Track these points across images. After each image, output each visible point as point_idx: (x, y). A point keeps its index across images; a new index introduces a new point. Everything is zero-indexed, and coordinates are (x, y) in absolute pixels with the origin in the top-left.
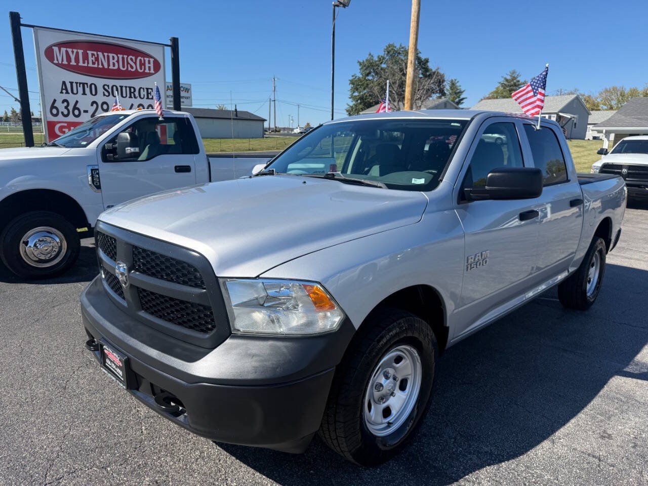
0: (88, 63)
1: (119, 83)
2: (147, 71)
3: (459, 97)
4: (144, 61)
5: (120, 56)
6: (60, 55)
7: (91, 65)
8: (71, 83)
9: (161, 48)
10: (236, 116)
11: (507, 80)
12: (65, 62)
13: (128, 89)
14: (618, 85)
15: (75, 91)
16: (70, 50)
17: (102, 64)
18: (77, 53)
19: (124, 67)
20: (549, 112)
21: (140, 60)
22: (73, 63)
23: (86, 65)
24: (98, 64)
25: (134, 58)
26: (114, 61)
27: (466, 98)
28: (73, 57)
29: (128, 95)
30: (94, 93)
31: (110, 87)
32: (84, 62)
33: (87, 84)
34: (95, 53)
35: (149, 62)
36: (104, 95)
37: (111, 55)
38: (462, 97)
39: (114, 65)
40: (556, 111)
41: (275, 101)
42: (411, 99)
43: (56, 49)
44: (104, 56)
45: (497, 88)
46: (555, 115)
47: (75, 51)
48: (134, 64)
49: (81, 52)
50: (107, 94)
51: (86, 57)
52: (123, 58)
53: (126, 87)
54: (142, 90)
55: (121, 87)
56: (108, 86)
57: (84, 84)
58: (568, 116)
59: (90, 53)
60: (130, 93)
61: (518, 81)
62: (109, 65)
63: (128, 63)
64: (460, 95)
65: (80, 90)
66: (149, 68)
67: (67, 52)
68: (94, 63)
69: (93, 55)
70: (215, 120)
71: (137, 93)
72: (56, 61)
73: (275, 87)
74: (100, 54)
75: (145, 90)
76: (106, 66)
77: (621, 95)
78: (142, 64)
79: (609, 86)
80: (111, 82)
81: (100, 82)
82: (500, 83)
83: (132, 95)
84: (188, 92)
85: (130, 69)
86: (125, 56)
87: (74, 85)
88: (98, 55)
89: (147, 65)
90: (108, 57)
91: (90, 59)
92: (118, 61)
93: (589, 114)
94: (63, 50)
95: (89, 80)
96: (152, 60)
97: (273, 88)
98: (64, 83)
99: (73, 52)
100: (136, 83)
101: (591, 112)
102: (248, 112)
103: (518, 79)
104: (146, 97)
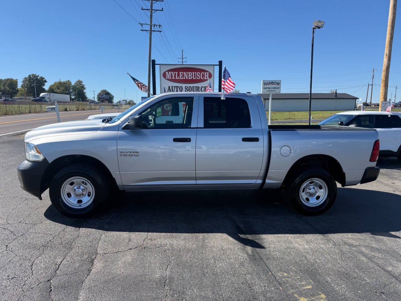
0: (179, 77)
1: (192, 85)
2: (205, 78)
4: (204, 74)
5: (193, 73)
6: (168, 75)
7: (181, 78)
8: (172, 87)
9: (212, 67)
10: (336, 96)
12: (170, 78)
13: (196, 88)
15: (173, 90)
16: (172, 73)
17: (185, 77)
18: (175, 73)
19: (195, 78)
21: (203, 74)
22: (173, 78)
23: (178, 78)
24: (184, 78)
25: (199, 73)
26: (190, 75)
28: (173, 76)
29: (196, 90)
30: (181, 91)
31: (188, 87)
32: (178, 77)
33: (178, 87)
34: (183, 73)
35: (207, 74)
36: (185, 91)
37: (189, 73)
39: (190, 78)
41: (372, 85)
42: (386, 80)
43: (167, 73)
44: (186, 74)
47: (174, 73)
48: (199, 76)
49: (177, 73)
50: (186, 90)
51: (179, 75)
52: (195, 74)
53: (195, 87)
54: (202, 88)
55: (193, 87)
56: (187, 87)
57: (177, 87)
59: (180, 73)
60: (197, 89)
62: (188, 78)
63: (197, 76)
65: (176, 89)
66: (207, 77)
67: (171, 73)
68: (182, 77)
69: (182, 74)
70: (320, 100)
71: (200, 89)
72: (167, 78)
73: (373, 76)
74: (185, 73)
75: (204, 88)
76: (187, 78)
78: (203, 76)
80: (188, 85)
81: (184, 85)
83: (198, 90)
84: (279, 85)
85: (197, 78)
86: (196, 73)
87: (173, 87)
88: (184, 74)
89: (206, 76)
90: (188, 74)
91: (181, 75)
92: (192, 75)
94: (170, 73)
95: (179, 85)
96: (208, 73)
97: (372, 76)
98: (169, 87)
99: (173, 73)
100: (200, 85)
102: (346, 94)
104: (204, 91)
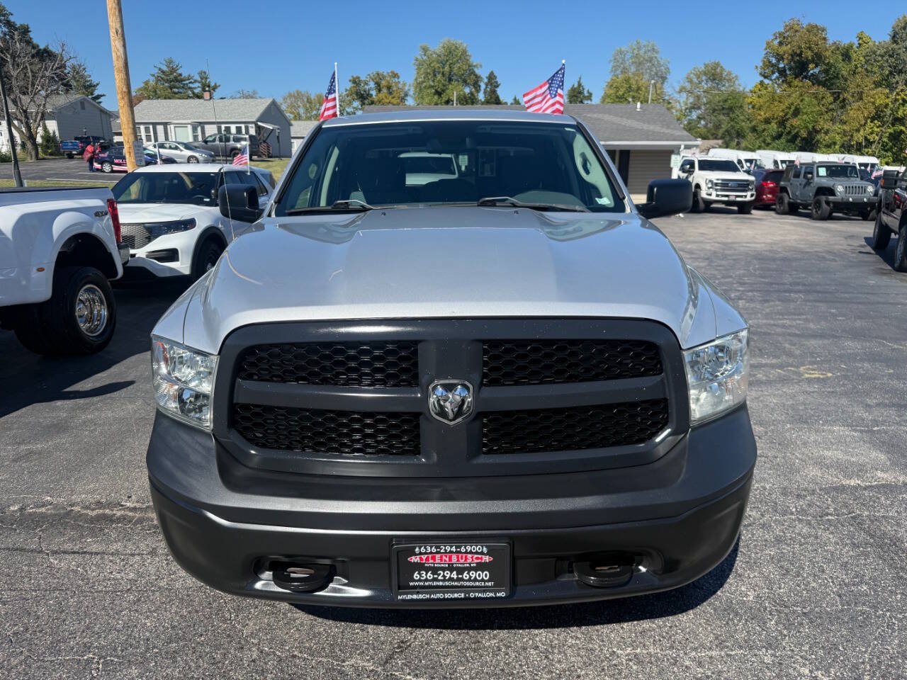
3: (92, 94)
11: (163, 72)
14: (303, 90)
20: (244, 120)
27: (104, 95)
38: (96, 93)
40: (254, 120)
45: (146, 83)
46: (253, 125)
58: (270, 127)
61: (180, 75)
64: (93, 91)
77: (308, 101)
79: (293, 90)
82: (154, 75)
93: (291, 125)
101: (293, 122)
103: (179, 72)
